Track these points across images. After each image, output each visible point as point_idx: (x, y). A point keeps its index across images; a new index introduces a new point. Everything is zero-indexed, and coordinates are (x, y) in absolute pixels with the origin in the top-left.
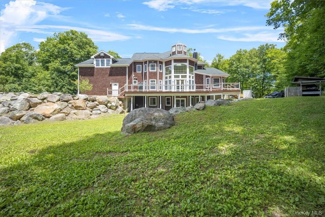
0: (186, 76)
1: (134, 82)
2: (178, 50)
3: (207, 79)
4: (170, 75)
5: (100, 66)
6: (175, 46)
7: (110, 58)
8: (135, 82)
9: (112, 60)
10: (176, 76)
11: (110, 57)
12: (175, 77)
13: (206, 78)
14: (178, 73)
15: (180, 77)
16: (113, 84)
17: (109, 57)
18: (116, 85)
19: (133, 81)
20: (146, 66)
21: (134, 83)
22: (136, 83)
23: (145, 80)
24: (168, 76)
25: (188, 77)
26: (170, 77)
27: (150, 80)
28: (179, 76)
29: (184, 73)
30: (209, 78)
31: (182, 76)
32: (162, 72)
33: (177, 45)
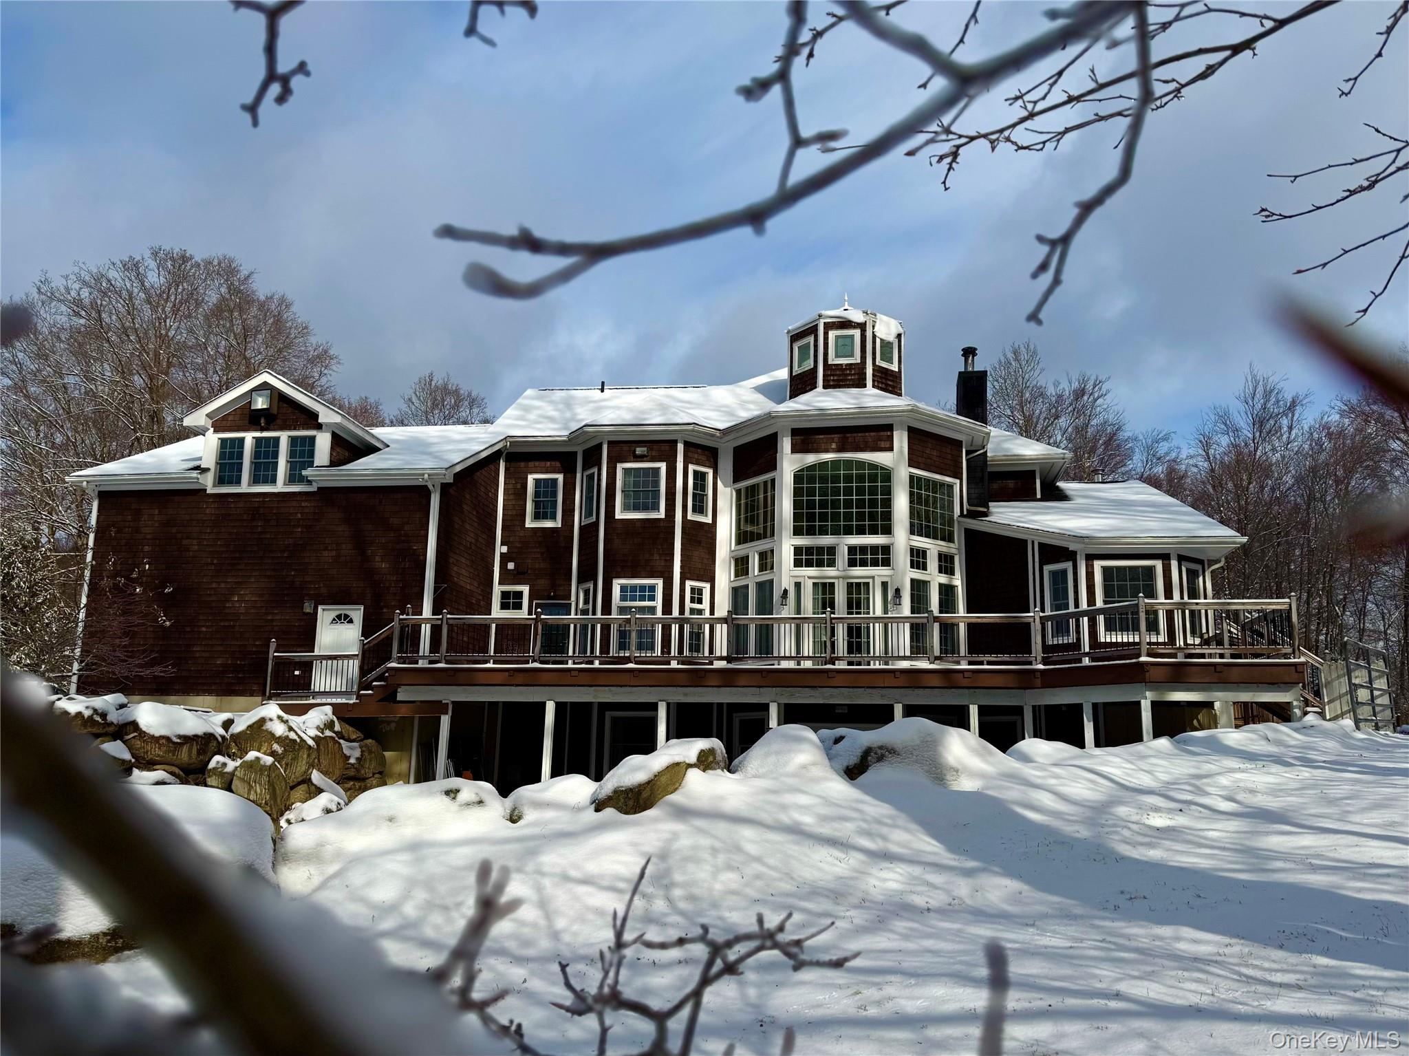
0: (886, 549)
1: (505, 595)
2: (832, 360)
3: (1054, 574)
4: (763, 545)
5: (245, 487)
6: (813, 330)
7: (319, 427)
8: (512, 601)
9: (335, 437)
10: (809, 550)
11: (315, 416)
12: (804, 557)
13: (1048, 568)
14: (823, 532)
15: (842, 556)
16: (325, 615)
17: (311, 419)
18: (345, 619)
19: (497, 589)
20: (591, 477)
21: (504, 606)
22: (518, 606)
23: (586, 586)
24: (753, 552)
25: (901, 557)
26: (767, 560)
27: (617, 584)
28: (832, 550)
29: (873, 531)
30: (1068, 565)
31: (852, 550)
32: (709, 520)
33: (828, 327)
